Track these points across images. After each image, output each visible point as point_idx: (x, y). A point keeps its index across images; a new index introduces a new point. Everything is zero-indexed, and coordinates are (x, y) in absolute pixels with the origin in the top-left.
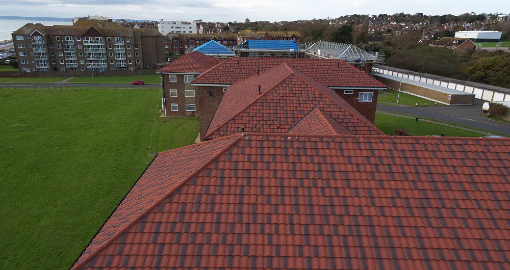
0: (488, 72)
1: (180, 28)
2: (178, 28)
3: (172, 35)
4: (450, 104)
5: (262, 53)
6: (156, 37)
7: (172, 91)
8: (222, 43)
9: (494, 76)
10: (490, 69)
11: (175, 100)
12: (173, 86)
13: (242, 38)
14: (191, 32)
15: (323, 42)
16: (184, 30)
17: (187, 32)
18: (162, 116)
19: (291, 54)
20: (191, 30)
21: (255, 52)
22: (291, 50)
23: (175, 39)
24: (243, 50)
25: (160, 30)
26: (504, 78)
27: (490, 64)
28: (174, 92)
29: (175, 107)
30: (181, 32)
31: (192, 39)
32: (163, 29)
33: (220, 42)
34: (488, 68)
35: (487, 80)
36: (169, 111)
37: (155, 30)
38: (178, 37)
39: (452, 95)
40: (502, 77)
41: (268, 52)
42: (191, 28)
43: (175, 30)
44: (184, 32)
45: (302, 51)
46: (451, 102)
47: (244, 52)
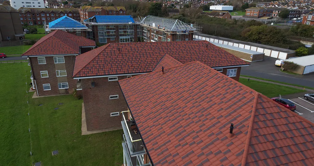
0: (260, 36)
1: (30, 3)
2: (28, 3)
3: (24, 10)
4: (252, 61)
5: (108, 26)
6: (11, 12)
7: (42, 72)
8: (68, 16)
9: (264, 39)
10: (261, 34)
11: (46, 81)
12: (43, 68)
13: (84, 12)
14: (40, 6)
15: (151, 16)
16: (34, 5)
17: (37, 7)
18: (34, 96)
19: (130, 25)
20: (39, 5)
21: (102, 26)
22: (130, 23)
23: (28, 12)
24: (93, 23)
25: (12, 5)
26: (271, 40)
27: (261, 31)
28: (45, 74)
29: (47, 87)
30: (31, 6)
31: (43, 12)
32: (15, 4)
33: (66, 15)
34: (260, 33)
35: (260, 41)
36: (41, 91)
37: (9, 6)
38: (30, 11)
39: (253, 55)
40: (270, 39)
41: (112, 25)
42: (39, 3)
43: (26, 5)
44: (34, 6)
45: (138, 23)
46: (253, 60)
47: (94, 26)
